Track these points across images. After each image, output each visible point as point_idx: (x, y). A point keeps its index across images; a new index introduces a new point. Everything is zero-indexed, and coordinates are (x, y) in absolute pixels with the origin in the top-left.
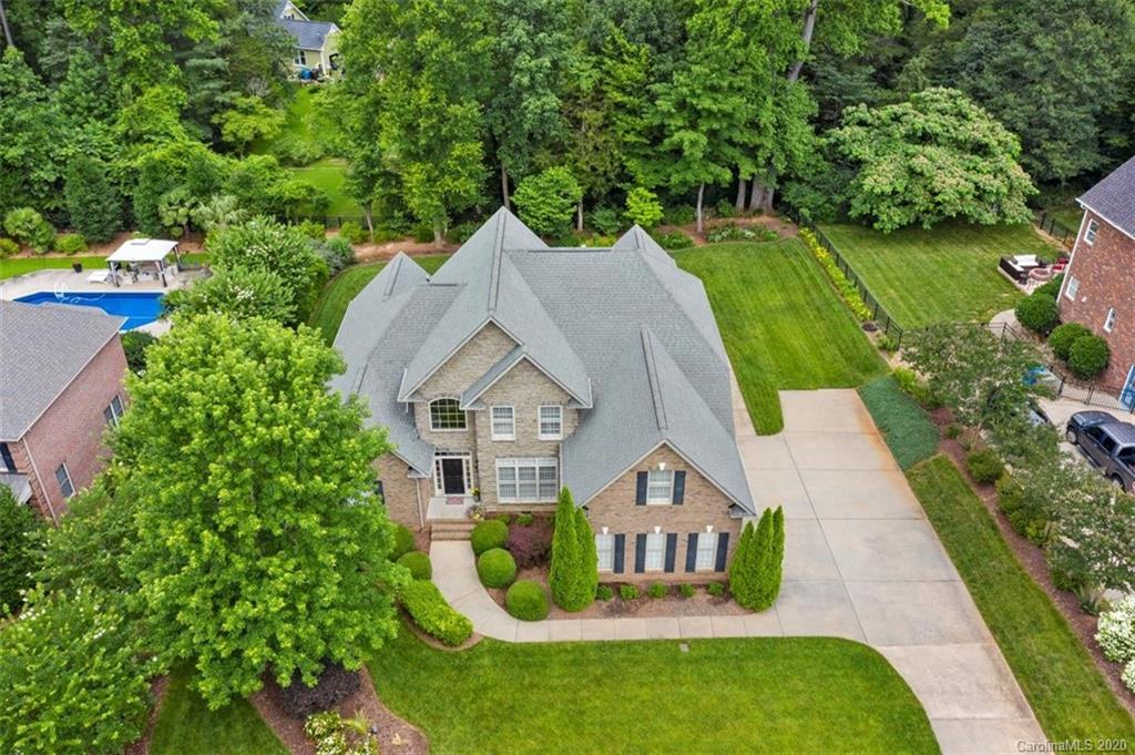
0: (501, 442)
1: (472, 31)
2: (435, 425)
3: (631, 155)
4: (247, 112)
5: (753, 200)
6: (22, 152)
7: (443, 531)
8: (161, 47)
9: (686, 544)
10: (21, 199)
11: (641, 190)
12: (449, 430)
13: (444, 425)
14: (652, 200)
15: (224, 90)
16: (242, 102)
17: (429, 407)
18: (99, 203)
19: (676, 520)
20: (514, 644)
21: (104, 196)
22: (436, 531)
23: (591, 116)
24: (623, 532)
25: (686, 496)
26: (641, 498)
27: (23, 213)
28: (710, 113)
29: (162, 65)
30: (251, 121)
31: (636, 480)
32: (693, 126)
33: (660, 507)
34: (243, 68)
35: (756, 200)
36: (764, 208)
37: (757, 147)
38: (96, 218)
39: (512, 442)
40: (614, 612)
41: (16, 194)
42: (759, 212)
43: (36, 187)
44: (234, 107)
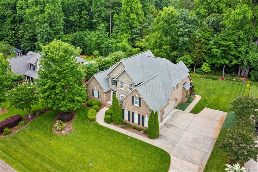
0: (121, 90)
1: (171, 22)
2: (112, 84)
3: (206, 55)
4: (142, 42)
5: (242, 73)
6: (99, 41)
7: (108, 106)
8: (128, 27)
9: (142, 118)
10: (97, 49)
11: (206, 64)
12: (114, 85)
13: (113, 84)
14: (208, 66)
15: (138, 37)
16: (141, 40)
17: (111, 79)
18: (107, 51)
19: (140, 111)
20: (101, 125)
21: (108, 50)
22: (106, 105)
23: (198, 45)
24: (130, 111)
25: (141, 105)
26: (133, 103)
27: (96, 51)
28: (223, 46)
29: (128, 31)
30: (141, 43)
31: (131, 98)
32: (219, 48)
33: (137, 106)
34: (143, 33)
35: (243, 74)
36: (244, 76)
37: (239, 57)
38: (106, 54)
39: (123, 90)
40: (123, 128)
41: (97, 48)
42: (243, 77)
43: (101, 48)
44: (139, 41)
